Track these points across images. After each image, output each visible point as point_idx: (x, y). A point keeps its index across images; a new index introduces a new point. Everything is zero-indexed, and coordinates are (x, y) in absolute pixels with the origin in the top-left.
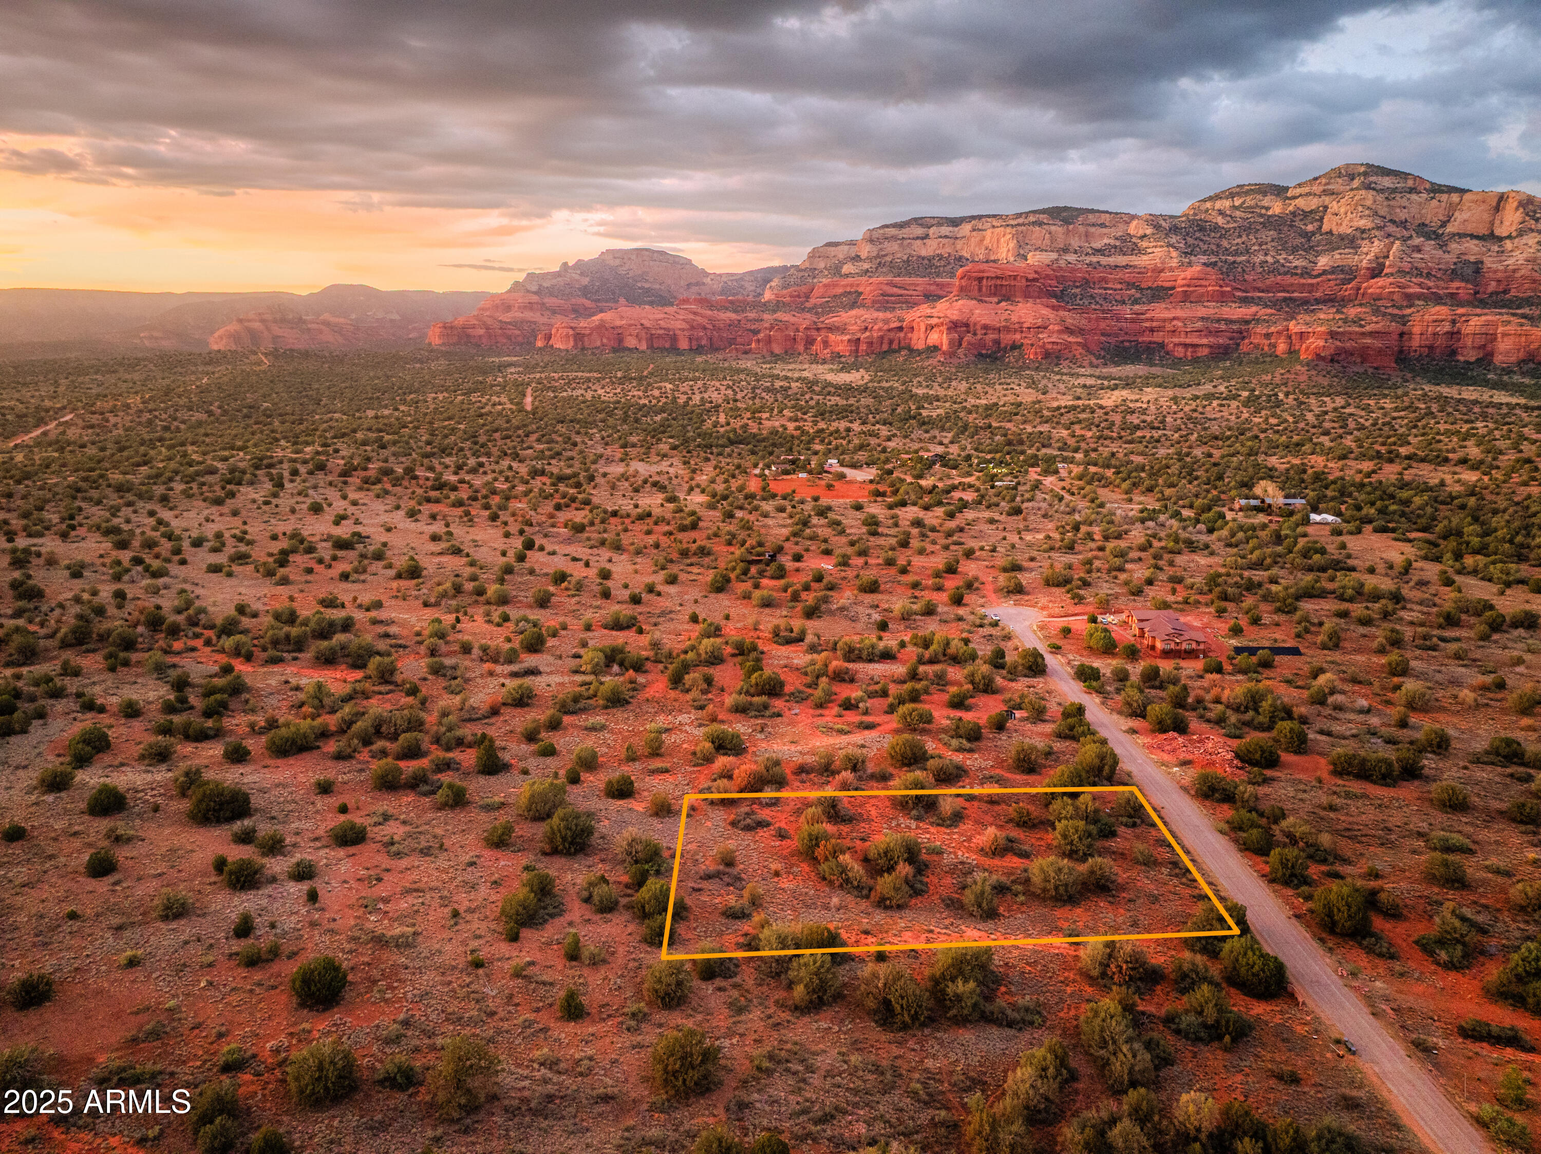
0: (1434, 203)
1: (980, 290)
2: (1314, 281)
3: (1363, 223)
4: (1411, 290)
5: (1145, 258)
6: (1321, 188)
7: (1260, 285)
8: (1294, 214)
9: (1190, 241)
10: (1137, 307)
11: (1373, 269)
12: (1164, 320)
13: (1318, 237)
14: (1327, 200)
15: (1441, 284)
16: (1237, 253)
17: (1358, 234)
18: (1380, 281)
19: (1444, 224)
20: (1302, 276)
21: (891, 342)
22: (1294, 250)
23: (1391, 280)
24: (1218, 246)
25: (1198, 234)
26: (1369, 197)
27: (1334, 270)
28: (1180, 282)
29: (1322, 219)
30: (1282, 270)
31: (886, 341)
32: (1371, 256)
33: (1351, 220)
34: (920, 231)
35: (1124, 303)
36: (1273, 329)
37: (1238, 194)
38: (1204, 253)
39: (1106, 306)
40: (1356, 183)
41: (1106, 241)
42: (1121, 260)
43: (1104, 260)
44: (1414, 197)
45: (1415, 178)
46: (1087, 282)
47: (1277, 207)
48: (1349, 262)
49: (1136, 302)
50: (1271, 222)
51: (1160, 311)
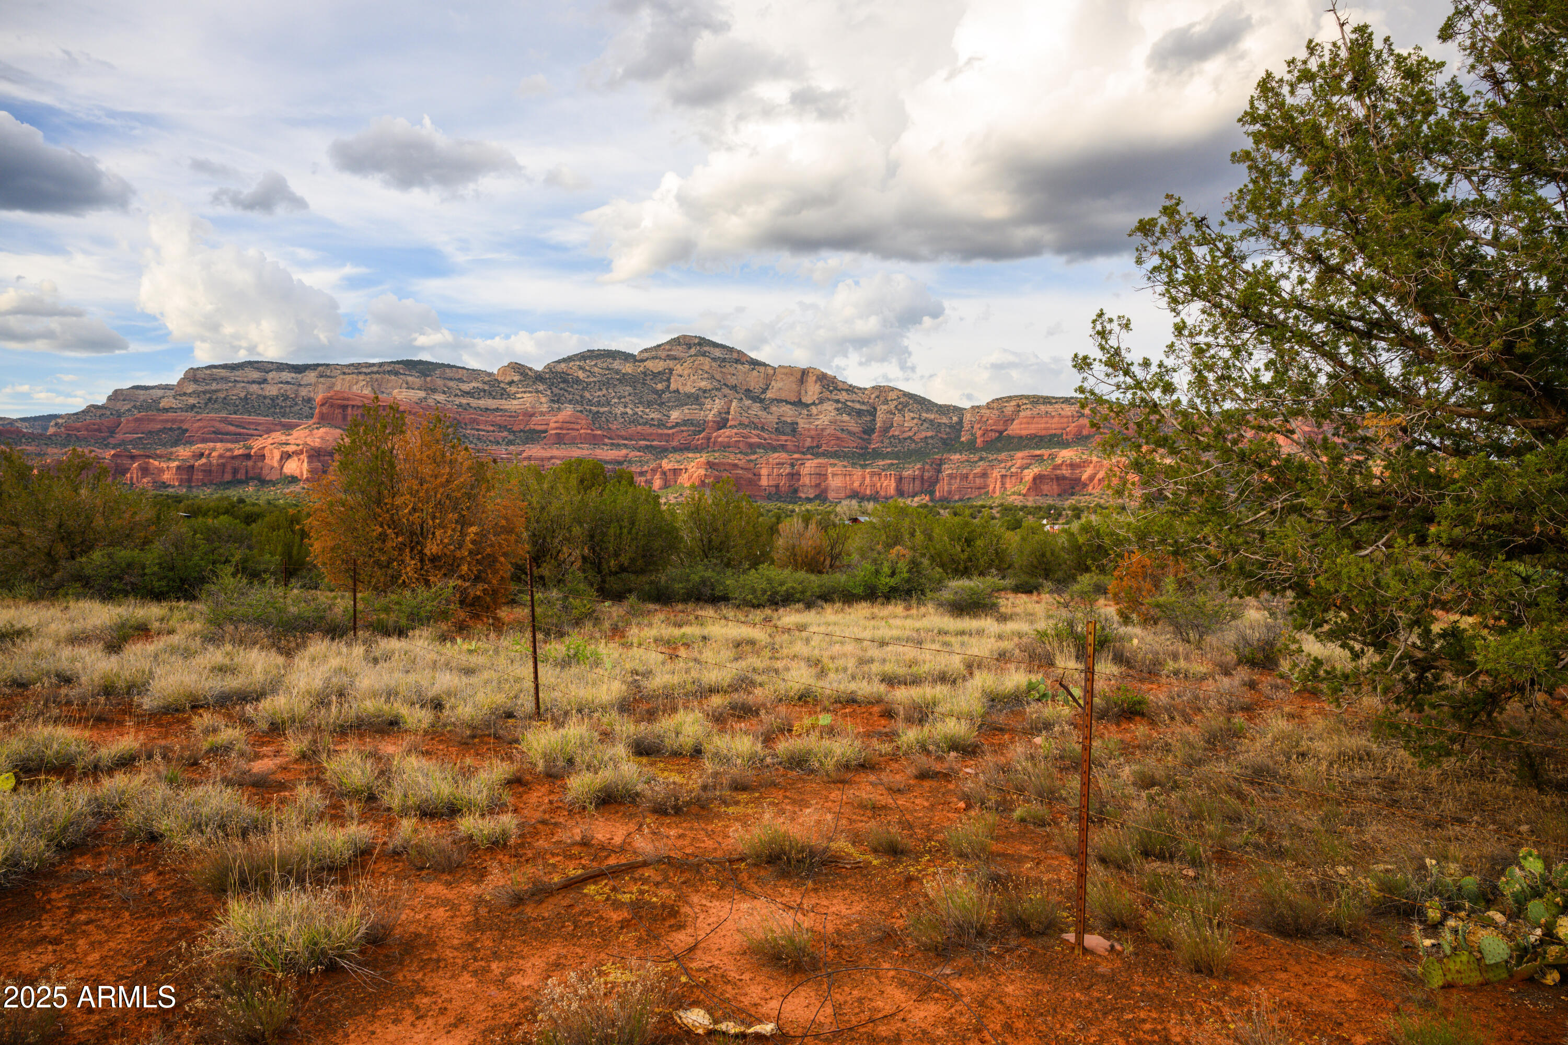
0: (755, 373)
1: (344, 418)
2: (670, 432)
3: (703, 384)
4: (752, 440)
5: (515, 402)
6: (666, 353)
7: (623, 433)
8: (644, 373)
9: (556, 391)
10: (512, 448)
11: (718, 423)
12: (542, 459)
13: (666, 396)
14: (671, 364)
15: (773, 436)
16: (599, 404)
17: (701, 393)
18: (727, 432)
19: (764, 391)
20: (659, 426)
21: (235, 471)
22: (649, 404)
23: (735, 430)
24: (582, 396)
25: (562, 385)
26: (706, 363)
27: (685, 422)
28: (552, 425)
29: (668, 380)
30: (641, 421)
31: (229, 469)
32: (715, 411)
33: (694, 382)
34: (256, 375)
35: (498, 443)
36: (645, 468)
37: (590, 358)
38: (570, 402)
39: (480, 445)
40: (693, 351)
41: (474, 384)
42: (491, 403)
43: (474, 402)
44: (740, 367)
45: (739, 352)
46: (459, 422)
47: (628, 368)
48: (697, 417)
49: (510, 443)
50: (624, 379)
51: (535, 451)
